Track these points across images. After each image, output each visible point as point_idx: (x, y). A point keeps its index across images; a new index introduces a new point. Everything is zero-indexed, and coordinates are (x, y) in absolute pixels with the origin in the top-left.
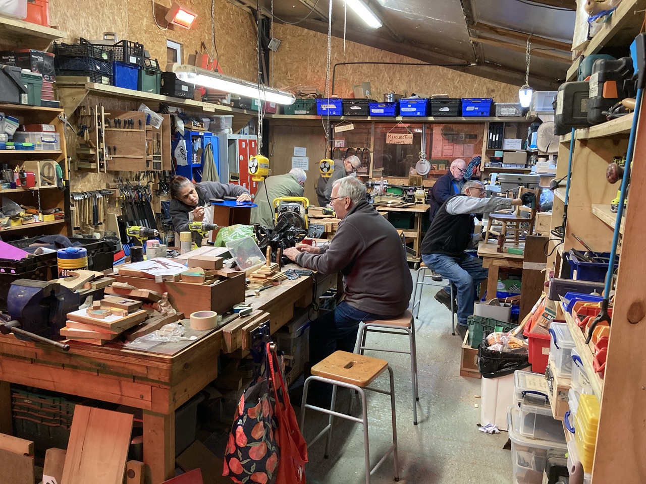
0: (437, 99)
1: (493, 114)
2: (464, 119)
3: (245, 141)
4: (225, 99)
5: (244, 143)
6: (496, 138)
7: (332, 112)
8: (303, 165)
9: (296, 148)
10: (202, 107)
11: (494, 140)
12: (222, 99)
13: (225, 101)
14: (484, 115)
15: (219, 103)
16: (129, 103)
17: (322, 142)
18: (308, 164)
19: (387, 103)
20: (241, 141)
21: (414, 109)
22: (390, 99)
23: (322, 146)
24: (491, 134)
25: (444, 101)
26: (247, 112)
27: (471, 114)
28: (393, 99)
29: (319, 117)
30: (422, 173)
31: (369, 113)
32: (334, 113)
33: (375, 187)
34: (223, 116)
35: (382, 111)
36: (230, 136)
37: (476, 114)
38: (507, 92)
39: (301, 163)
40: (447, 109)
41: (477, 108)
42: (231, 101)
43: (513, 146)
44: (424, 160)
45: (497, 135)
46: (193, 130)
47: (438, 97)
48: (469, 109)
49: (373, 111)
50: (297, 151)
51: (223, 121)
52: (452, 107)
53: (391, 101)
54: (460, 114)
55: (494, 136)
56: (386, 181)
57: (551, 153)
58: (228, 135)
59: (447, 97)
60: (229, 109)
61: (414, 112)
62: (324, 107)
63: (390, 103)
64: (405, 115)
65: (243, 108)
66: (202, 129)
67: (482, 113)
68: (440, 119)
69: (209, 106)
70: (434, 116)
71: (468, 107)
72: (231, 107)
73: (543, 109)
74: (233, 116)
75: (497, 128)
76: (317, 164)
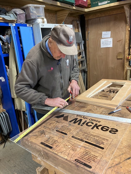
8: (109, 44)
9: (104, 33)
17: (123, 25)
18: (112, 42)
23: (123, 28)
29: (122, 3)
39: (107, 42)
50: (104, 35)
58: (40, 24)
76: (118, 42)
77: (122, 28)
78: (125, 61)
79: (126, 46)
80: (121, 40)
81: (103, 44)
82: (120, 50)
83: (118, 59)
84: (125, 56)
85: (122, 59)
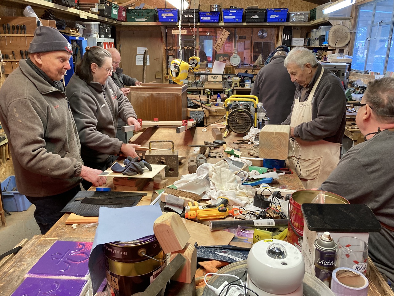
0: (249, 9)
1: (288, 20)
2: (267, 24)
3: (107, 43)
4: (95, 7)
5: (107, 45)
6: (287, 37)
7: (171, 19)
9: (138, 48)
10: (79, 15)
11: (286, 39)
12: (92, 7)
13: (95, 10)
14: (282, 21)
15: (89, 11)
16: (15, 11)
17: (159, 42)
18: (149, 60)
19: (212, 13)
20: (105, 44)
21: (234, 17)
22: (215, 9)
24: (284, 35)
25: (254, 11)
26: (107, 20)
27: (274, 20)
28: (217, 9)
29: (160, 24)
30: (235, 64)
31: (199, 20)
32: (172, 20)
33: (201, 76)
34: (93, 23)
35: (209, 18)
36: (98, 40)
37: (277, 20)
38: (293, 4)
40: (257, 17)
41: (278, 16)
42: (98, 10)
43: (298, 43)
44: (236, 55)
45: (289, 36)
46: (71, 35)
47: (250, 8)
48: (272, 16)
49: (202, 18)
50: (139, 50)
51: (93, 26)
52: (261, 15)
53: (216, 11)
54: (266, 21)
55: (286, 36)
56: (209, 71)
57: (337, 48)
58: (97, 39)
59: (257, 8)
60: (96, 17)
61: (234, 19)
62: (164, 15)
63: (215, 12)
64: (226, 21)
65: (105, 16)
66: (77, 34)
67: (282, 20)
68: (251, 24)
69: (83, 14)
70: (246, 22)
71: (271, 15)
72: (98, 15)
73: (334, 16)
74: (99, 23)
75: (289, 30)
76: (156, 60)
77: (158, 45)
78: (164, 80)
79: (163, 64)
80: (158, 58)
81: (139, 61)
82: (158, 69)
83: (156, 78)
84: (164, 76)
85: (160, 78)
